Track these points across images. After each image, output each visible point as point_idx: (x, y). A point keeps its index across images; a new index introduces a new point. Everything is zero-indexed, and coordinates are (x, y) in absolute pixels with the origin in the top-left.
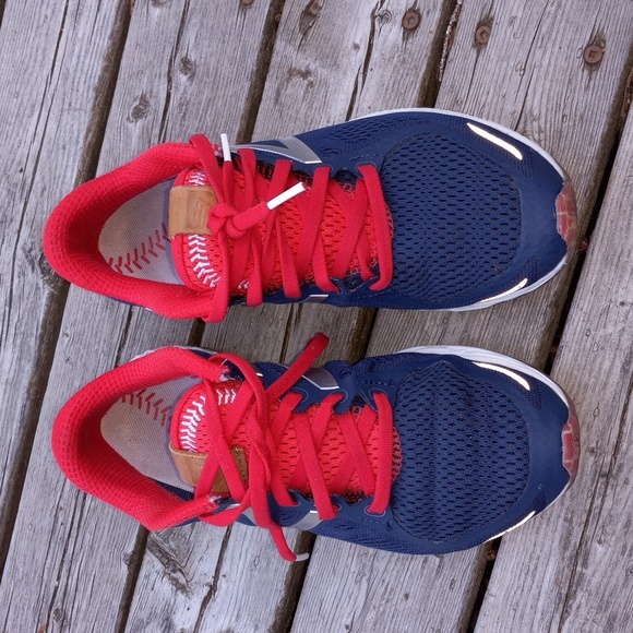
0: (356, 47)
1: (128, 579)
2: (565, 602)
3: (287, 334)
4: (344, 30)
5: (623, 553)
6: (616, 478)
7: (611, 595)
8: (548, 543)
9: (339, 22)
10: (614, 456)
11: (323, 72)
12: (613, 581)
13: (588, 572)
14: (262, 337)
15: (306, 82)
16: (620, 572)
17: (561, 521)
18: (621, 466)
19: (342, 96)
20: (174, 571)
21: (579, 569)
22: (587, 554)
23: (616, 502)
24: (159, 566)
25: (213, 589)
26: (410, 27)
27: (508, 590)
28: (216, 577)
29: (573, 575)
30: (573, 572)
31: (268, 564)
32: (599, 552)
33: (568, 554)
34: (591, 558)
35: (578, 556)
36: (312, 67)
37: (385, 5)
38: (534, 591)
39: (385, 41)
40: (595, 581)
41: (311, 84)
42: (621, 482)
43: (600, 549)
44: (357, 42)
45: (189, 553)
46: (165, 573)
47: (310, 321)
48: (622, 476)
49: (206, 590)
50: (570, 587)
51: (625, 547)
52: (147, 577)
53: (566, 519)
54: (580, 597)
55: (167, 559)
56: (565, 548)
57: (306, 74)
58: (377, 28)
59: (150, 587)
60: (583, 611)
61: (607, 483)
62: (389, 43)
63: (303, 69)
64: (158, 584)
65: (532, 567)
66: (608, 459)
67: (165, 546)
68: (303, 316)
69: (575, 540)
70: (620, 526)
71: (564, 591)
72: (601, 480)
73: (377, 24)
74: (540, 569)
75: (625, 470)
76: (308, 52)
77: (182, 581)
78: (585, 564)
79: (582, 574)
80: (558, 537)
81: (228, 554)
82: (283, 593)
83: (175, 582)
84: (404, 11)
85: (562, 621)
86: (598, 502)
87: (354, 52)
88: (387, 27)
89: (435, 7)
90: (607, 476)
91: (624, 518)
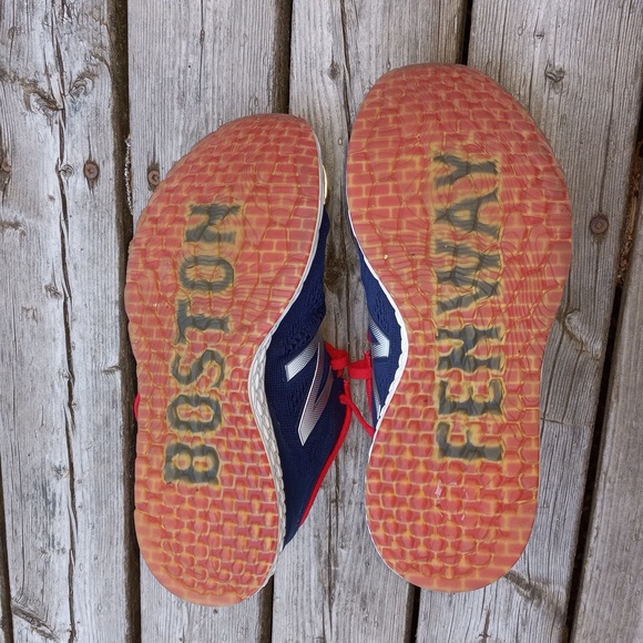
0: (52, 198)
1: (6, 637)
2: (329, 591)
3: (68, 438)
4: (37, 185)
5: (360, 552)
6: (342, 501)
7: (359, 581)
8: (306, 554)
9: (30, 177)
10: (337, 486)
11: (30, 222)
12: (358, 572)
13: (340, 568)
14: (48, 444)
15: (18, 232)
16: (361, 565)
17: (312, 538)
18: (344, 492)
19: (53, 241)
20: (39, 626)
21: (333, 568)
22: (336, 557)
23: (346, 518)
24: (26, 624)
25: (73, 633)
26: (92, 176)
27: (288, 593)
28: (73, 624)
29: (330, 574)
30: (330, 570)
31: (109, 608)
32: (343, 554)
33: (323, 559)
34: (339, 559)
35: (330, 559)
36: (20, 219)
37: (64, 160)
38: (306, 588)
39: (75, 191)
40: (346, 574)
41: (23, 233)
42: (346, 504)
43: (344, 552)
44: (51, 194)
45: (46, 611)
46: (33, 629)
47: (84, 425)
48: (346, 499)
49: (68, 634)
50: (330, 583)
51: (360, 548)
52: (20, 633)
53: (315, 536)
54: (338, 587)
55: (30, 617)
56: (320, 556)
57: (16, 225)
58: (64, 181)
59: (24, 639)
60: (343, 596)
61: (337, 506)
62: (78, 193)
63: (12, 221)
64: (30, 637)
65: (300, 573)
66: (333, 489)
67: (26, 610)
68: (77, 422)
69: (325, 549)
70: (353, 534)
71: (327, 585)
72: (333, 505)
73: (62, 177)
74: (306, 573)
75: (347, 494)
76: (12, 206)
77: (48, 631)
78: (336, 564)
79: (335, 571)
80: (312, 549)
81: (76, 607)
82: (127, 625)
83: (42, 633)
84: (82, 163)
85: (330, 605)
86: (334, 520)
87: (50, 203)
88: (72, 179)
89: (107, 158)
90: (336, 501)
91: (355, 528)
